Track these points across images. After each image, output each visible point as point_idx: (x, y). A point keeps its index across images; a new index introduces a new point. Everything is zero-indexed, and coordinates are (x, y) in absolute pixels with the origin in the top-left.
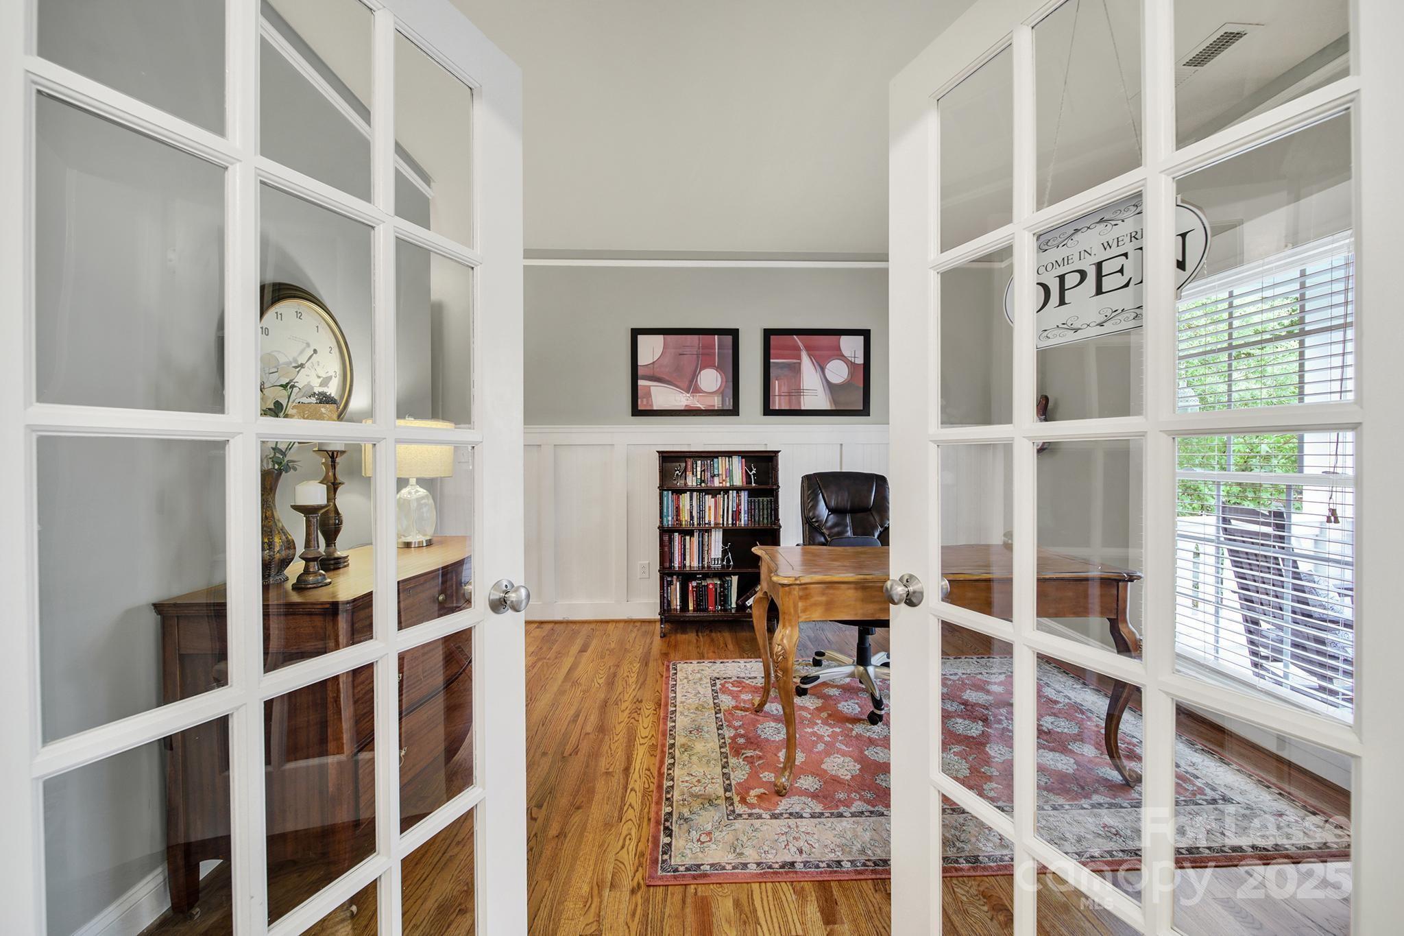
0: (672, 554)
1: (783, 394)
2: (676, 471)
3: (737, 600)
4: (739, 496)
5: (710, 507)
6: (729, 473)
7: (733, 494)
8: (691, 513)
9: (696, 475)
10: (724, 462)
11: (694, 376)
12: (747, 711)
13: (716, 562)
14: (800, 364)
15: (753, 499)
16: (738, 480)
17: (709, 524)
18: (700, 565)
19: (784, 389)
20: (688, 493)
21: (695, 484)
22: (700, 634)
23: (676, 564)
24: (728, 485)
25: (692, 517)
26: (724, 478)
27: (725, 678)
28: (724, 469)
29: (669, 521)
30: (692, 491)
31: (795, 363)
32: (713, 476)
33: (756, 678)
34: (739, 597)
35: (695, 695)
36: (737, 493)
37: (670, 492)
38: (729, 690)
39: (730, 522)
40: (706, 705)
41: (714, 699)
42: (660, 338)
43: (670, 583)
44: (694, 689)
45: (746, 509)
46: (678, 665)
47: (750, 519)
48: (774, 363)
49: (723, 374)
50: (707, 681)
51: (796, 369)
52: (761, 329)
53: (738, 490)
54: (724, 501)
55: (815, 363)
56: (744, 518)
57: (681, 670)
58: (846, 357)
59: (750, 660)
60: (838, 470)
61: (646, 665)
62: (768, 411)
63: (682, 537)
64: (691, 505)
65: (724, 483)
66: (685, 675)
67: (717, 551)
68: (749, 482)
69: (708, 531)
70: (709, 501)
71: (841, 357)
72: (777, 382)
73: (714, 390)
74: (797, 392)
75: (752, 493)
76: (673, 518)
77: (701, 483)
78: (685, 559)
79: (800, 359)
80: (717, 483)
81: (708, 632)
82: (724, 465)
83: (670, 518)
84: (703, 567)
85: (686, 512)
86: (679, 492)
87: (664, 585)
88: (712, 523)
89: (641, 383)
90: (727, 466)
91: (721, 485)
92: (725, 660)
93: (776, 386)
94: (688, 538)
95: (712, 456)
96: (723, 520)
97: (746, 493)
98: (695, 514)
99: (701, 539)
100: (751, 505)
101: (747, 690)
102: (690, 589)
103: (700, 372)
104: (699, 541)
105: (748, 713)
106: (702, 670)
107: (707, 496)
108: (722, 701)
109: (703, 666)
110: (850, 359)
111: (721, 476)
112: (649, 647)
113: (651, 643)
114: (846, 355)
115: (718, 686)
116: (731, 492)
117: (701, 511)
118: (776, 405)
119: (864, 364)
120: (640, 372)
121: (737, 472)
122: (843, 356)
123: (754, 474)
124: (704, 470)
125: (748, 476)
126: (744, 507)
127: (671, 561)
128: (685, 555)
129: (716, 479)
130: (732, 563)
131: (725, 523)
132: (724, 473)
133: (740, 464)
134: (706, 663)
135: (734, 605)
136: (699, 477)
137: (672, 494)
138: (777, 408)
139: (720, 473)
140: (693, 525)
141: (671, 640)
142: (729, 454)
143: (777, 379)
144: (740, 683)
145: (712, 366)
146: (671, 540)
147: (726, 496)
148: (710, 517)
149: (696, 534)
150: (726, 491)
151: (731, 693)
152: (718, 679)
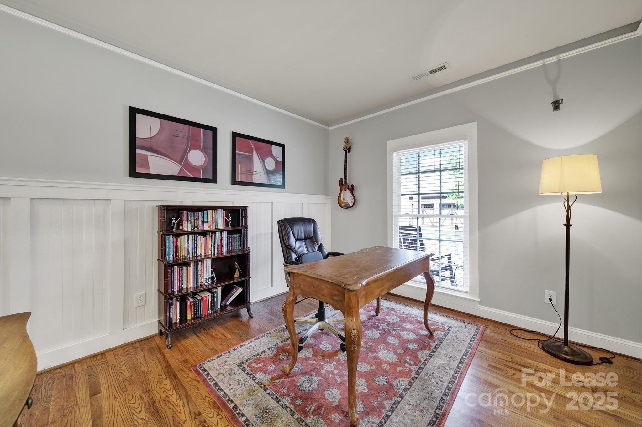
0: (173, 282)
1: (243, 173)
2: (173, 220)
3: (221, 303)
4: (222, 235)
5: (201, 244)
6: (215, 220)
7: (218, 234)
8: (188, 249)
9: (191, 223)
10: (211, 213)
11: (185, 153)
12: (282, 378)
13: (207, 281)
14: (252, 156)
15: (230, 236)
16: (221, 224)
17: (201, 256)
18: (195, 285)
19: (244, 170)
20: (186, 236)
21: (189, 229)
22: (199, 335)
23: (176, 289)
24: (214, 228)
25: (188, 253)
26: (211, 224)
27: (247, 361)
28: (211, 217)
29: (170, 257)
30: (188, 233)
31: (250, 156)
32: (203, 223)
33: (264, 351)
34: (222, 302)
35: (239, 384)
36: (221, 233)
37: (171, 236)
38: (257, 368)
39: (216, 252)
40: (253, 388)
41: (254, 380)
42: (157, 120)
43: (171, 305)
44: (233, 379)
45: (226, 243)
46: (204, 366)
47: (229, 249)
48: (238, 153)
49: (206, 155)
50: (236, 369)
51: (250, 159)
52: (230, 132)
53: (221, 231)
54: (212, 239)
55: (260, 157)
56: (225, 249)
57: (210, 369)
58: (274, 157)
59: (250, 340)
60: (302, 217)
61: (176, 378)
62: (234, 182)
63: (180, 268)
64: (188, 244)
65: (211, 227)
66: (217, 372)
67: (207, 273)
68: (227, 225)
69: (201, 261)
70: (201, 240)
71: (272, 156)
72: (240, 165)
73: (200, 165)
74: (250, 172)
75: (230, 232)
76: (173, 255)
77: (194, 228)
78: (182, 284)
79: (252, 154)
80: (206, 227)
81: (204, 331)
82: (211, 215)
83: (171, 256)
84: (197, 287)
85: (184, 249)
86: (177, 236)
87: (166, 307)
88: (203, 254)
89: (138, 151)
90: (214, 216)
91: (209, 229)
92: (235, 347)
93: (239, 167)
94: (185, 268)
95: (201, 209)
96: (211, 252)
97: (226, 232)
98: (190, 250)
99: (196, 267)
100: (230, 240)
101: (268, 362)
102: (189, 304)
103: (189, 151)
104: (194, 269)
105: (283, 379)
106: (226, 362)
107: (199, 237)
108: (260, 379)
109: (223, 358)
110: (276, 158)
111: (209, 223)
112: (165, 361)
113: (164, 357)
114: (274, 156)
115: (248, 369)
116: (217, 233)
117: (196, 248)
118: (239, 178)
119: (282, 162)
120: (138, 143)
121: (221, 220)
122: (273, 156)
123: (230, 221)
124: (196, 219)
125: (227, 222)
126: (225, 242)
127: (172, 287)
128: (182, 280)
129: (206, 225)
130: (215, 280)
131: (213, 254)
132: (211, 221)
133: (222, 214)
134: (225, 356)
135: (219, 307)
136: (193, 223)
137: (173, 238)
138: (240, 181)
139: (209, 220)
140: (190, 258)
141: (180, 348)
142: (215, 208)
143: (240, 163)
144: (259, 359)
145: (198, 148)
146: (172, 272)
147: (213, 236)
148: (202, 251)
149: (192, 265)
150: (213, 232)
151: (260, 370)
152: (243, 363)
